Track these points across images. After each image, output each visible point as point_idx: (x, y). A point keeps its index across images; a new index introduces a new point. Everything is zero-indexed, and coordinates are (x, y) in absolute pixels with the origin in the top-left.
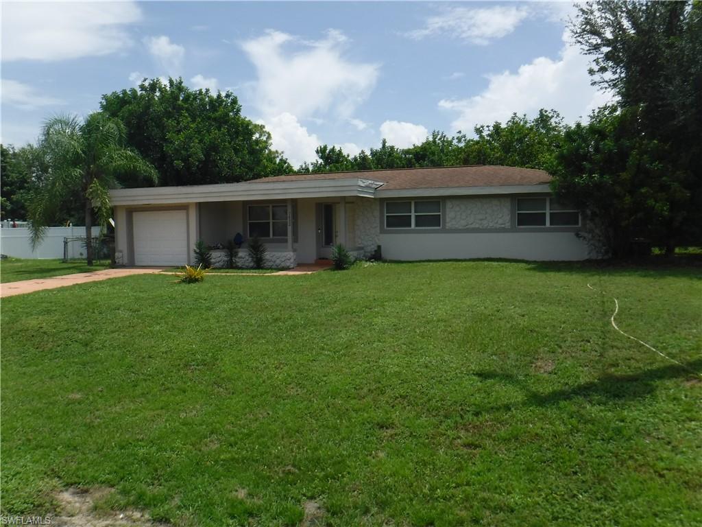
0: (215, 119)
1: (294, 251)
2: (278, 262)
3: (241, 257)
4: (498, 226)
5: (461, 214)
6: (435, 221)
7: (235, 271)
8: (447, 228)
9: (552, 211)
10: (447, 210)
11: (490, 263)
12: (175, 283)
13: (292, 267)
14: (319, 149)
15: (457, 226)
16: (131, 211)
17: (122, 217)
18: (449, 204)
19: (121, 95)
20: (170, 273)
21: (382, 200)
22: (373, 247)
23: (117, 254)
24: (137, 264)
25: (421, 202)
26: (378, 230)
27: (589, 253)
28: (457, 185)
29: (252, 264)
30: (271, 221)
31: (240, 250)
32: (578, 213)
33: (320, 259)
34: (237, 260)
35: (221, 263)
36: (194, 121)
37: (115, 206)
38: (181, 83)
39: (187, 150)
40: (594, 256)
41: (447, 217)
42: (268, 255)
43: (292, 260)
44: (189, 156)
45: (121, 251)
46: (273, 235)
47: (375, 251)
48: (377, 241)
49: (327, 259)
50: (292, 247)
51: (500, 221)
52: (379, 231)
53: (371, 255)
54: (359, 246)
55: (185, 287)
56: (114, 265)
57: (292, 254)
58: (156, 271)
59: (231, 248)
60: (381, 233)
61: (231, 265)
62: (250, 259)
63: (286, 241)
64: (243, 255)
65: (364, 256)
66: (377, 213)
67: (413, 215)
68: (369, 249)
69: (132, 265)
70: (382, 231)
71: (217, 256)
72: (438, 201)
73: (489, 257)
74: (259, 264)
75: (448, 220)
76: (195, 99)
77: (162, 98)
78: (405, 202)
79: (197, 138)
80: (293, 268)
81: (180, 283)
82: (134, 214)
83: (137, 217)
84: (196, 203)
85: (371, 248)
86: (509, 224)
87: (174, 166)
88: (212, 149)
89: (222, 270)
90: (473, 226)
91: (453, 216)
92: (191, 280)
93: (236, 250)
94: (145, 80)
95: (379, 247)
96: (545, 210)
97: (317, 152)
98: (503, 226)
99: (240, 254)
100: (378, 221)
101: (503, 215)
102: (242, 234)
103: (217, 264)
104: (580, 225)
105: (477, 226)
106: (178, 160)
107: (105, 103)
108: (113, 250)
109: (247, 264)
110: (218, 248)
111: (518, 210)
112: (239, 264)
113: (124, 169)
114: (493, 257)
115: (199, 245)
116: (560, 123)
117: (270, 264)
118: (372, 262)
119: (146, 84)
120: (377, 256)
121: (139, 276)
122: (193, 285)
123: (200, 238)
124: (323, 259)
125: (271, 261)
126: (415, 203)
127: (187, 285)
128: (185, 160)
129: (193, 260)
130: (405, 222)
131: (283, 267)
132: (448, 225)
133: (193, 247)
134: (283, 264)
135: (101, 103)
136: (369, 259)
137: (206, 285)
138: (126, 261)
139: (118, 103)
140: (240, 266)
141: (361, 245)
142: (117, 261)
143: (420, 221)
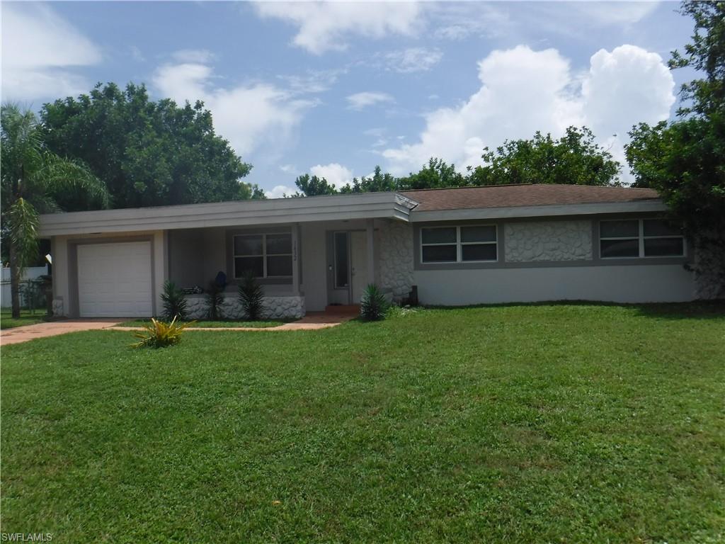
0: (185, 135)
1: (302, 294)
2: (279, 310)
3: (228, 305)
4: (575, 258)
5: (525, 243)
6: (489, 252)
7: (222, 324)
8: (506, 261)
9: (647, 238)
10: (507, 237)
11: (576, 307)
12: (134, 347)
13: (299, 316)
14: (299, 179)
15: (519, 259)
16: (74, 243)
17: (62, 251)
18: (508, 230)
19: (67, 105)
20: (128, 329)
21: (416, 226)
22: (404, 287)
23: (55, 302)
24: (82, 314)
25: (470, 227)
26: (412, 264)
27: (700, 291)
28: (521, 204)
29: (243, 314)
30: (265, 256)
31: (225, 294)
32: (681, 239)
33: (332, 305)
34: (222, 308)
35: (198, 313)
36: (159, 136)
37: (53, 237)
38: (143, 90)
39: (151, 170)
40: (705, 296)
41: (506, 247)
42: (265, 301)
43: (299, 308)
44: (154, 177)
45: (60, 298)
46: (268, 274)
47: (410, 293)
48: (411, 280)
49: (340, 305)
50: (299, 290)
51: (579, 251)
52: (413, 267)
53: (403, 299)
54: (386, 287)
55: (152, 355)
56: (51, 318)
57: (299, 298)
58: (108, 326)
59: (215, 291)
60: (415, 269)
61: (213, 316)
62: (241, 306)
63: (290, 282)
64: (232, 301)
65: (394, 300)
66: (410, 244)
67: (459, 244)
68: (399, 291)
69: (75, 316)
70: (418, 267)
71: (194, 303)
72: (493, 227)
73: (563, 299)
74: (253, 314)
75: (507, 250)
76: (160, 109)
77: (120, 108)
78: (446, 228)
79: (163, 156)
80: (301, 318)
81: (141, 347)
82: (79, 247)
83: (82, 251)
84: (164, 231)
85: (405, 290)
86: (589, 255)
87: (133, 188)
88: (183, 169)
89: (202, 323)
90: (541, 258)
91: (513, 245)
92: (160, 342)
93: (222, 294)
94: (99, 85)
95: (415, 288)
96: (638, 236)
97: (298, 183)
98: (582, 257)
99: (226, 300)
100: (412, 253)
101: (582, 243)
102: (225, 272)
103: (193, 314)
104: (685, 254)
105: (547, 258)
106: (140, 181)
107: (46, 113)
108: (50, 298)
109: (235, 314)
110: (195, 293)
111: (601, 237)
112: (225, 314)
113: (63, 186)
114: (569, 298)
115: (169, 289)
116: (589, 143)
117: (267, 313)
118: (408, 308)
119: (101, 90)
120: (412, 300)
121: (82, 333)
122: (164, 351)
123: (170, 279)
124: (336, 305)
125: (270, 309)
126: (462, 229)
127: (154, 352)
128: (149, 182)
129: (161, 308)
130: (449, 254)
131: (287, 317)
132: (508, 258)
133: (160, 290)
134: (286, 314)
135: (41, 112)
136: (403, 305)
137: (186, 352)
138: (67, 312)
139: (63, 113)
140: (226, 316)
141: (390, 286)
142: (55, 311)
143: (469, 253)
